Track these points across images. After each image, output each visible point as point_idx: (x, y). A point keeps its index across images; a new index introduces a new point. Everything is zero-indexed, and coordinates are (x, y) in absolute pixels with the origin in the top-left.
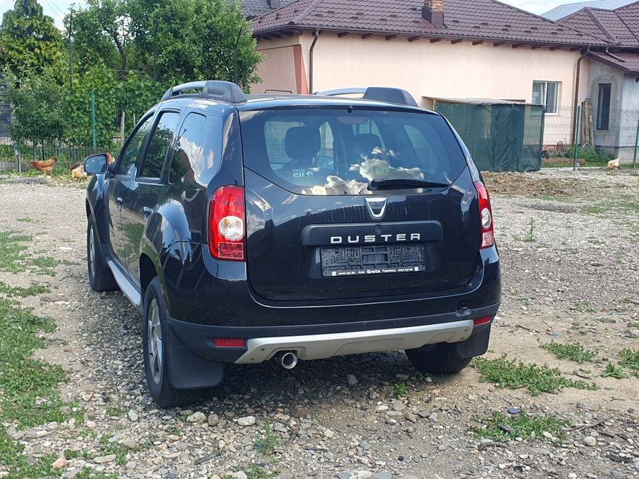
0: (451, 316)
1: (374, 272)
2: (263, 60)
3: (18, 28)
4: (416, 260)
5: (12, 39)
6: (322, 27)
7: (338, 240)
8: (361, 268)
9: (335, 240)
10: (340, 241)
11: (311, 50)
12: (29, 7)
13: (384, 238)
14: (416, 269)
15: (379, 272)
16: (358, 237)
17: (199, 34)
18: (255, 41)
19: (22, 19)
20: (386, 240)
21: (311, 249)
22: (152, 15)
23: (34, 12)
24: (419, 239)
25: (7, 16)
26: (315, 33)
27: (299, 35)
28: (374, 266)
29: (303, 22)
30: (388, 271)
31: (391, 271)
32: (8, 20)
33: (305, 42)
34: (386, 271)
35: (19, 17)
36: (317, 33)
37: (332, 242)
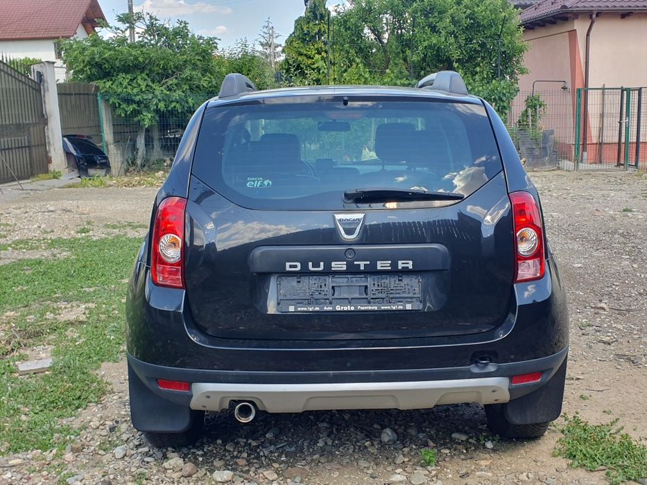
0: (462, 371)
1: (346, 309)
2: (528, 48)
3: (308, 33)
4: (410, 295)
5: (302, 45)
6: (600, 9)
7: (296, 266)
8: (331, 303)
9: (291, 266)
10: (299, 268)
11: (588, 35)
12: (318, 13)
13: (359, 265)
14: (409, 307)
15: (353, 308)
16: (322, 264)
17: (459, 26)
18: (522, 29)
19: (311, 25)
20: (362, 268)
21: (264, 276)
22: (410, 10)
23: (322, 17)
24: (411, 267)
25: (298, 22)
26: (594, 15)
27: (574, 19)
28: (349, 301)
29: (578, 5)
30: (366, 308)
31: (370, 308)
32: (299, 27)
33: (580, 27)
34: (363, 308)
35: (309, 23)
36: (594, 16)
37: (288, 269)
